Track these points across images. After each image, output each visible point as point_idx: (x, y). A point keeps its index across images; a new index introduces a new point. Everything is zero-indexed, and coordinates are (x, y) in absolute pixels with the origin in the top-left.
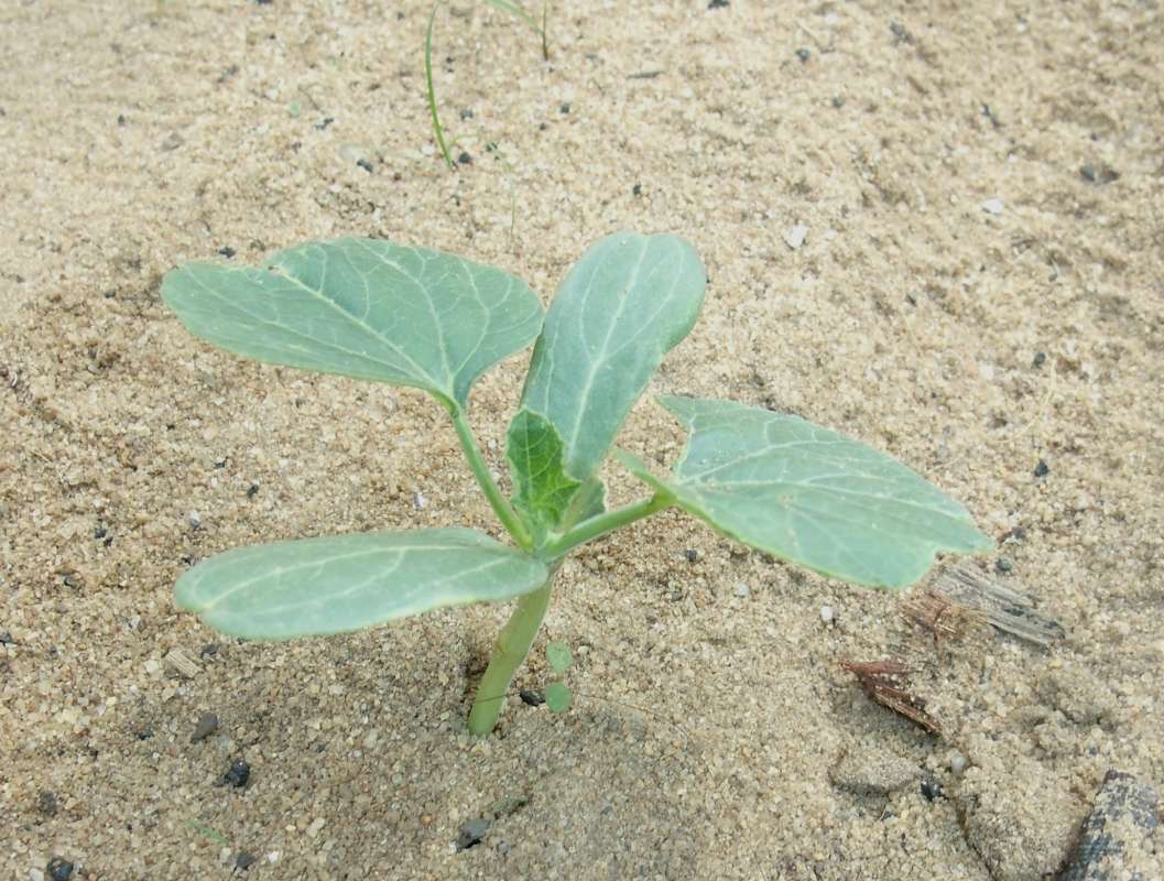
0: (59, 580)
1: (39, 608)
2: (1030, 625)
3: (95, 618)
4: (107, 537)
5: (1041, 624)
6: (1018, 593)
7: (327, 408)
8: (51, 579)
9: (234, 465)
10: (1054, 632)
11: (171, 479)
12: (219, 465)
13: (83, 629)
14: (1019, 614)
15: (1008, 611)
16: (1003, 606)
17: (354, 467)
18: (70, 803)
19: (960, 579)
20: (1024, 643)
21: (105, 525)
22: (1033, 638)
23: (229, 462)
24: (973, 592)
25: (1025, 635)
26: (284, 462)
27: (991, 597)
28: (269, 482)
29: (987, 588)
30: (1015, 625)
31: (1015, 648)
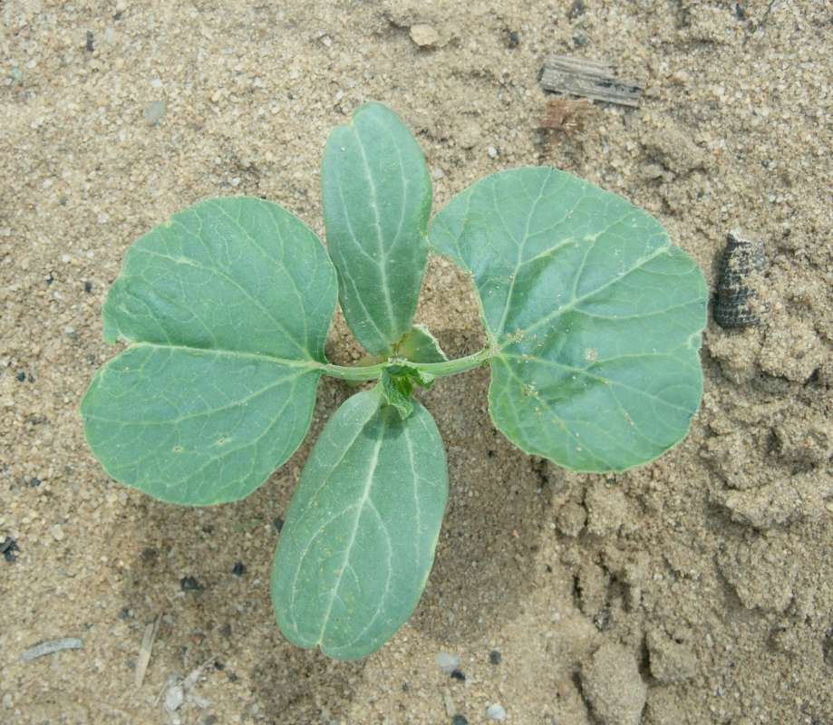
0: (29, 426)
1: (34, 450)
2: (619, 93)
3: (74, 437)
4: (27, 376)
5: (627, 90)
6: (602, 68)
7: (83, 191)
8: (24, 428)
9: (60, 275)
10: (637, 94)
11: (31, 312)
12: (50, 281)
13: (73, 448)
14: (608, 85)
15: (600, 85)
16: (596, 82)
17: (139, 230)
18: (159, 545)
19: (559, 70)
20: (619, 106)
21: (19, 371)
22: (625, 103)
23: (54, 274)
24: (571, 77)
25: (619, 101)
26: (91, 254)
27: (585, 77)
28: (93, 274)
29: (580, 71)
30: (610, 96)
31: (614, 111)
